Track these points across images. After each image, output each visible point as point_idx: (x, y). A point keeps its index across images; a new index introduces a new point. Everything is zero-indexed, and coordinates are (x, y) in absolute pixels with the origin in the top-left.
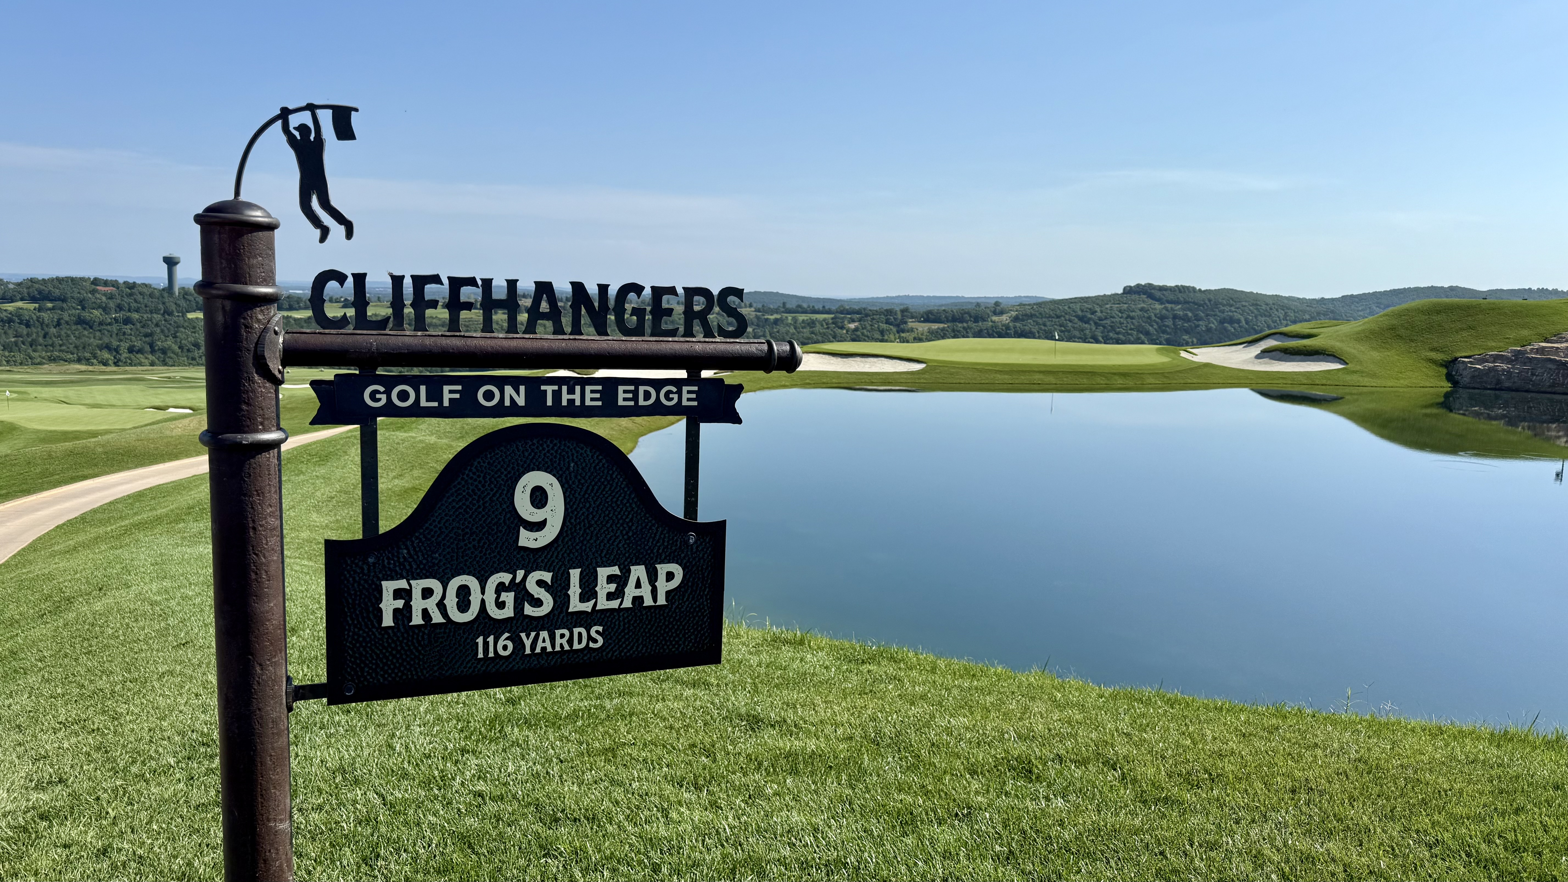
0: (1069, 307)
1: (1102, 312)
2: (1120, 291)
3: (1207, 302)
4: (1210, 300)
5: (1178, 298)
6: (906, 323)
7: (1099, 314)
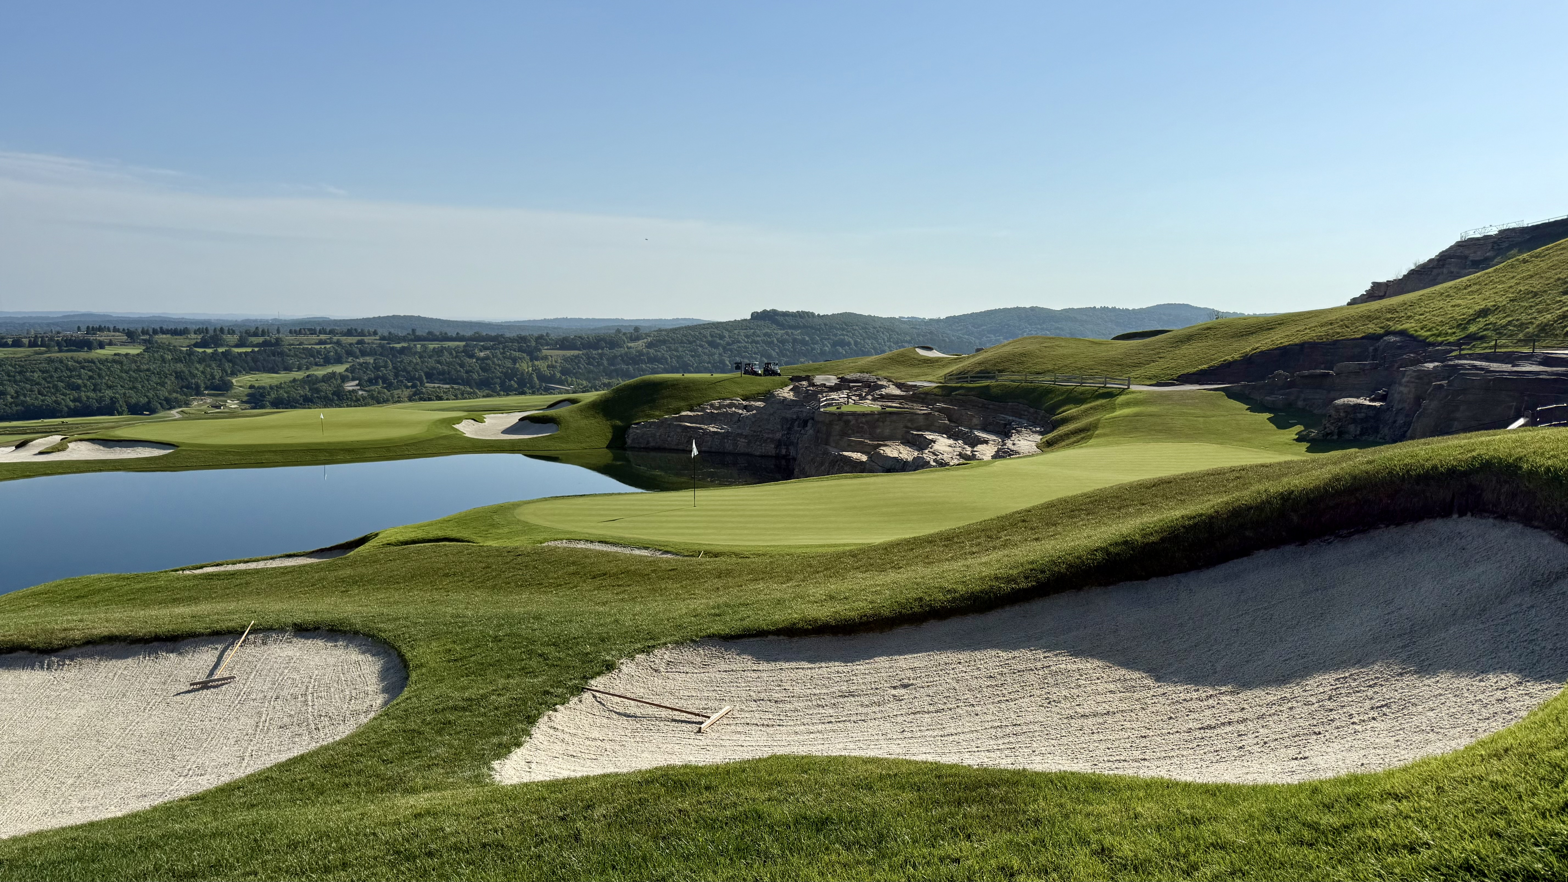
0: (700, 333)
1: (730, 337)
2: (749, 317)
3: (823, 327)
4: (825, 325)
5: (798, 323)
6: (540, 350)
7: (727, 339)
